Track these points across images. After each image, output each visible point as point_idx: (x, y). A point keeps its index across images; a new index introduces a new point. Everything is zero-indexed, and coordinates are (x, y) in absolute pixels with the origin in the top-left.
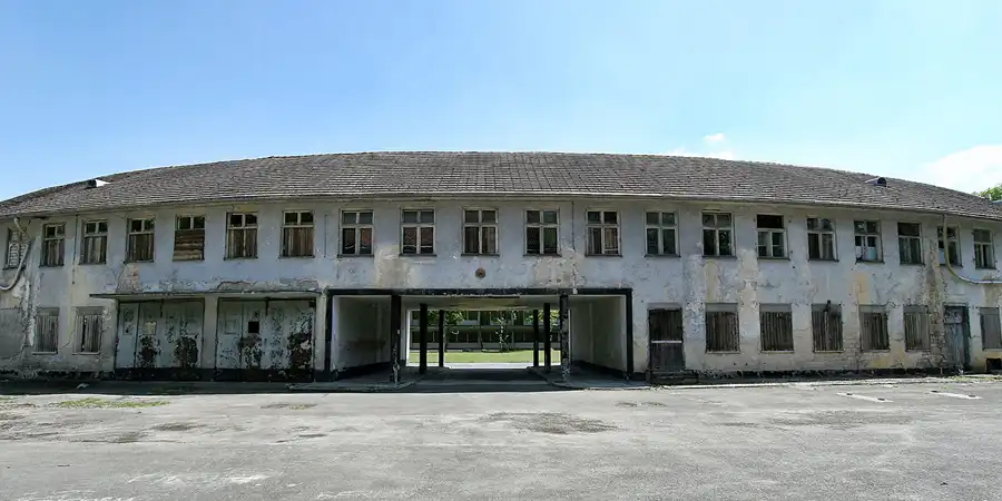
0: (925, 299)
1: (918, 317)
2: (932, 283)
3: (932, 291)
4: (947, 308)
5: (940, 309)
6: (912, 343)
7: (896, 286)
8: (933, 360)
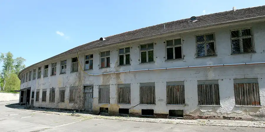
0: (77, 84)
1: (74, 91)
2: (80, 78)
3: (80, 81)
4: (85, 87)
5: (82, 87)
6: (71, 100)
7: (69, 80)
8: (77, 106)
